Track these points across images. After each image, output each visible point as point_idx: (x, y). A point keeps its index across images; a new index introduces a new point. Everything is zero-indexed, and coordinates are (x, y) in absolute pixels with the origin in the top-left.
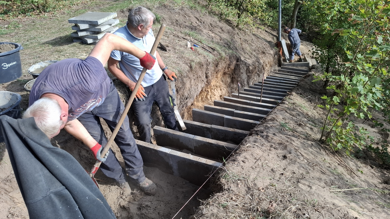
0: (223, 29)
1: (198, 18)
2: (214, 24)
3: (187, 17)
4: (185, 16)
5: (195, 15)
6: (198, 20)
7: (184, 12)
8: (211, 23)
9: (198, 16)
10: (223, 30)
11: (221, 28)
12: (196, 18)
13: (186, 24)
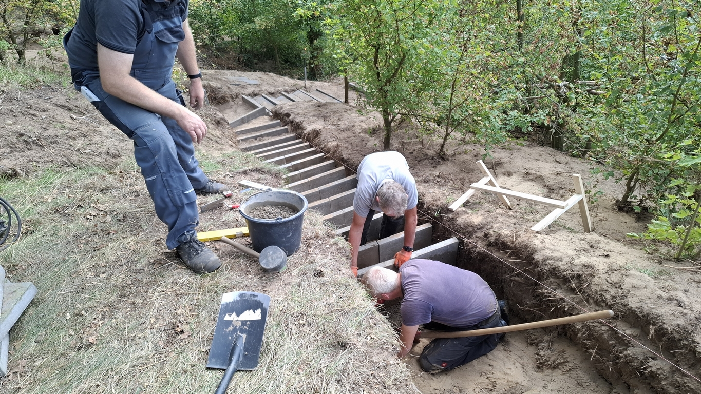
3: (37, 113)
4: (32, 112)
5: (54, 100)
6: (70, 110)
7: (20, 103)
9: (62, 100)
12: (62, 106)
13: (51, 131)
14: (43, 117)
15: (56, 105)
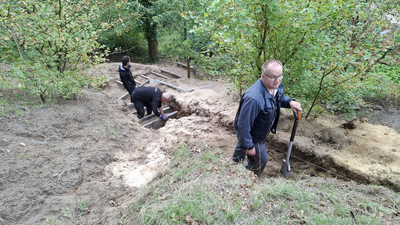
1: (26, 131)
8: (54, 122)
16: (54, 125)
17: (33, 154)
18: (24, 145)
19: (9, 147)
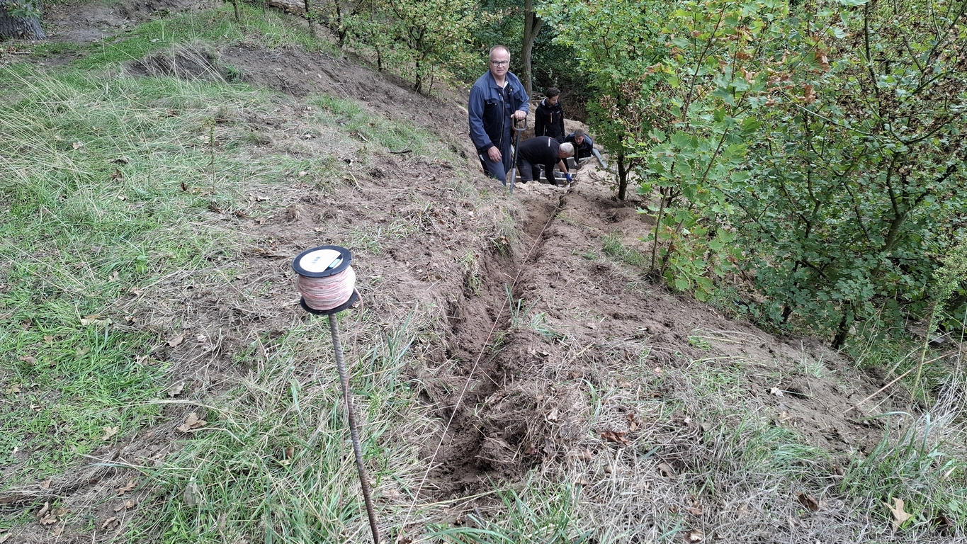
0: (391, 94)
1: (331, 71)
2: (369, 83)
3: (303, 70)
4: (299, 67)
5: (322, 65)
6: (331, 76)
7: (294, 59)
8: (362, 81)
9: (328, 67)
10: (391, 98)
11: (387, 93)
12: (326, 72)
13: (306, 87)
14: (306, 74)
15: (322, 69)
16: (360, 83)
17: (321, 86)
18: (320, 77)
19: (309, 72)
